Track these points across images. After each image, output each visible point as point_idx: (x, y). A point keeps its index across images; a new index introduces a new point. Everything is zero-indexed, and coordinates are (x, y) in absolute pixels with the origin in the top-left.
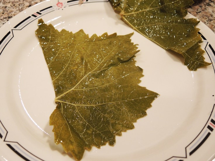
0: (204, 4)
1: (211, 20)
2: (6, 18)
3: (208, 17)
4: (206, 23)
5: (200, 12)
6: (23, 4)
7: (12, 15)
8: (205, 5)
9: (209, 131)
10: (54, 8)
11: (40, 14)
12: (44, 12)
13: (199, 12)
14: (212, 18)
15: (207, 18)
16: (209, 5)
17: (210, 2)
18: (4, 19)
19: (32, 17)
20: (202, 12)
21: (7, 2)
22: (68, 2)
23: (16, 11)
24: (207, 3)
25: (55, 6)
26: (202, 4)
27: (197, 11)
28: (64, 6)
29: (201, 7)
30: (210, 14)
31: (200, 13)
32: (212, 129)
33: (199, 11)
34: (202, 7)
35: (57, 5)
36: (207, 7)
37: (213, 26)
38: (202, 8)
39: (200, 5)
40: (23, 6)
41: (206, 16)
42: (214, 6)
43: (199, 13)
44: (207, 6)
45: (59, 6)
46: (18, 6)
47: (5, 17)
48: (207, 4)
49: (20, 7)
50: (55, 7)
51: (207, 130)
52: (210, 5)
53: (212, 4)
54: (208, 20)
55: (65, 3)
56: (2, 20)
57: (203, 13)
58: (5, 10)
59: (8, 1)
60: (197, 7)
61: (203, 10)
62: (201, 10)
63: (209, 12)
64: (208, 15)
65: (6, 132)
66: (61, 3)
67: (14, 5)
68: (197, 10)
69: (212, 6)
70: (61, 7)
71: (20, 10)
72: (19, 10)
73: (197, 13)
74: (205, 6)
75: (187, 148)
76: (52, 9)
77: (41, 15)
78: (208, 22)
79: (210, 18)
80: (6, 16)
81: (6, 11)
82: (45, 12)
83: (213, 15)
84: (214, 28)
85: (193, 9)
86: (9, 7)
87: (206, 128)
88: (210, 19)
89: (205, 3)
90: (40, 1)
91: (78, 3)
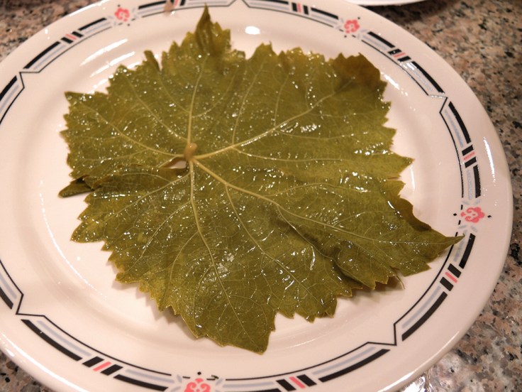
0: (451, 13)
1: (464, 50)
2: (14, 41)
3: (458, 43)
4: (452, 55)
5: (441, 30)
6: (50, 9)
7: (26, 33)
8: (453, 15)
9: (444, 289)
10: (109, 23)
11: (80, 36)
12: (87, 33)
13: (438, 31)
14: (466, 45)
15: (454, 43)
16: (460, 14)
17: (463, 8)
18: (11, 45)
19: (63, 43)
20: (445, 30)
21: (15, 5)
22: (141, 7)
23: (36, 26)
24: (456, 11)
25: (111, 17)
26: (446, 13)
27: (434, 29)
28: (132, 16)
29: (443, 18)
30: (463, 35)
31: (441, 33)
32: (449, 287)
33: (438, 29)
34: (446, 18)
35: (117, 14)
36: (457, 20)
37: (468, 62)
38: (447, 22)
39: (442, 15)
40: (49, 14)
41: (454, 40)
42: (472, 18)
43: (437, 34)
44: (456, 17)
45: (121, 18)
46: (40, 14)
47: (12, 39)
48: (458, 13)
49: (43, 16)
50: (113, 20)
51: (439, 288)
52: (464, 15)
53: (467, 12)
54: (456, 49)
55: (133, 10)
56: (5, 45)
57: (446, 33)
58: (11, 22)
59: (18, 3)
60: (434, 18)
61: (447, 27)
62: (443, 27)
63: (460, 31)
64: (458, 37)
65: (20, 295)
66: (126, 11)
67: (31, 12)
68: (435, 26)
69: (468, 17)
70: (125, 20)
71: (45, 23)
72: (42, 22)
73: (433, 32)
74: (452, 18)
75: (397, 325)
76: (105, 25)
77: (82, 38)
78: (458, 53)
79: (463, 44)
80: (14, 36)
81: (14, 25)
82: (91, 31)
83: (470, 38)
84: (469, 67)
85: (426, 24)
86: (20, 17)
87: (438, 283)
88: (461, 48)
89: (453, 11)
90: (86, 3)
91: (162, 10)
